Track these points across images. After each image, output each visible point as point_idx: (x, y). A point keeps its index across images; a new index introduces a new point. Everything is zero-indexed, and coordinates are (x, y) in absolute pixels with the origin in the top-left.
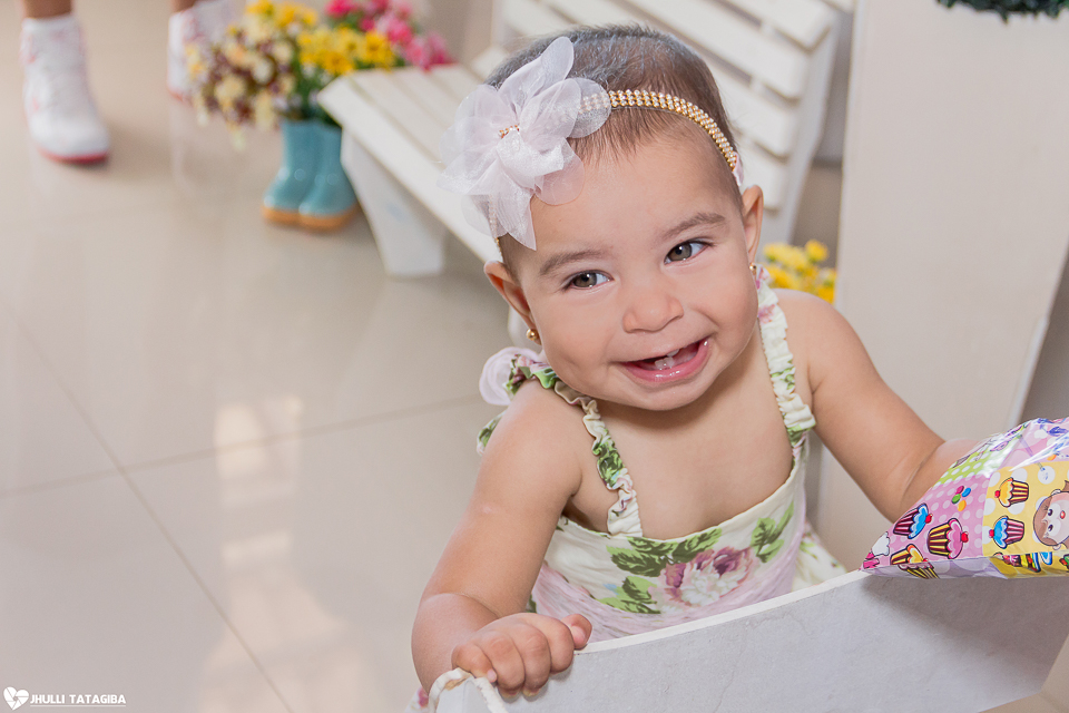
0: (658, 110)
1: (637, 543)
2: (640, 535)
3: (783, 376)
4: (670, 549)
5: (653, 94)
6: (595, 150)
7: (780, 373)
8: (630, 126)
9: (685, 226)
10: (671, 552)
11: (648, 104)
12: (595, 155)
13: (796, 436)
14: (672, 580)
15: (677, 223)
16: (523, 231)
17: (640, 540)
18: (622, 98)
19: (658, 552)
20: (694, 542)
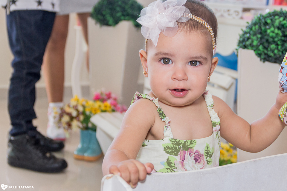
0: (202, 25)
1: (172, 140)
2: (173, 137)
4: (181, 143)
5: (202, 20)
6: (182, 27)
8: (193, 25)
9: (196, 58)
10: (182, 144)
11: (200, 21)
12: (181, 29)
14: (182, 158)
17: (173, 139)
18: (194, 17)
19: (178, 144)
20: (189, 143)
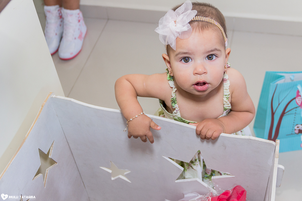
2: (180, 117)
3: (226, 96)
5: (211, 19)
7: (226, 95)
9: (212, 51)
13: (225, 109)
15: (210, 50)
16: (173, 46)
18: (203, 19)
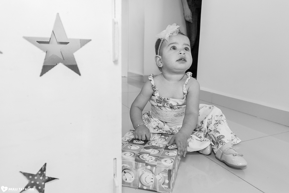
1: (158, 97)
4: (163, 99)
13: (184, 94)
19: (161, 99)
20: (166, 99)
